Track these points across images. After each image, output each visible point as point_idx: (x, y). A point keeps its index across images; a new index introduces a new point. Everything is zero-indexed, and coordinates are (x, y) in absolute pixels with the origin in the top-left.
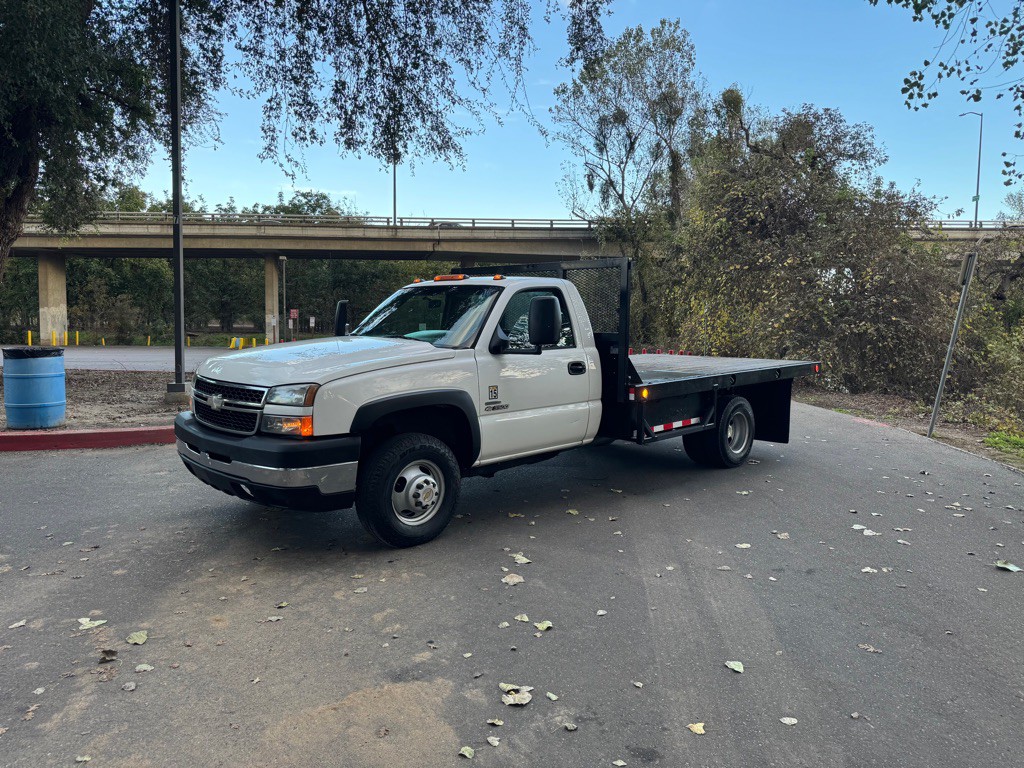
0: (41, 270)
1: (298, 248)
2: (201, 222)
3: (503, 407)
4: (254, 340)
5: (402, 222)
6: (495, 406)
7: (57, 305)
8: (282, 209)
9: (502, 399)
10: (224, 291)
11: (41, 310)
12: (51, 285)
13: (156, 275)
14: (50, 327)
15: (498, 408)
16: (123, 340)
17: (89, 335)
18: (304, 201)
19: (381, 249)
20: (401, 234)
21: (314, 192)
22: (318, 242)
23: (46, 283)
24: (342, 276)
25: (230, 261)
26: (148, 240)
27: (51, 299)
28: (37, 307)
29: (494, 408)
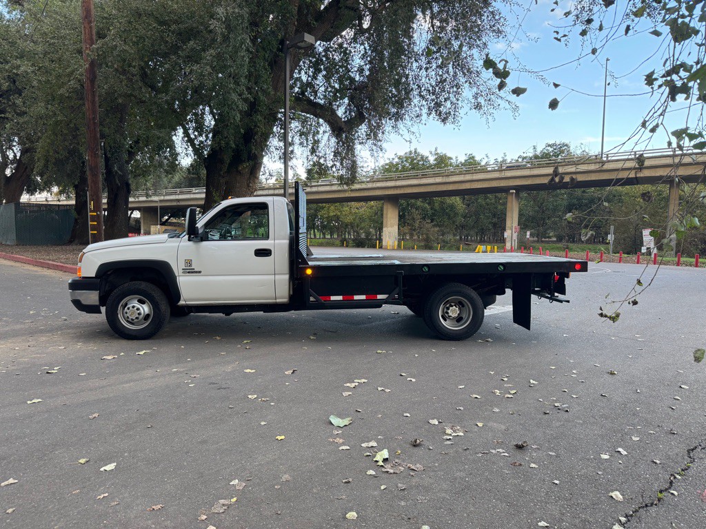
0: (385, 207)
1: (527, 183)
2: (484, 170)
3: (196, 272)
4: (496, 247)
5: (607, 157)
6: (190, 271)
7: (392, 226)
8: (536, 157)
9: (195, 267)
10: (494, 216)
11: (384, 229)
12: (389, 215)
13: (452, 207)
14: (387, 238)
15: (192, 272)
16: (428, 247)
17: (410, 244)
18: (551, 149)
19: (590, 179)
20: (606, 167)
21: (558, 143)
22: (542, 178)
23: (387, 214)
24: (575, 201)
25: (499, 195)
26: (435, 186)
27: (389, 223)
28: (382, 228)
29: (189, 272)
